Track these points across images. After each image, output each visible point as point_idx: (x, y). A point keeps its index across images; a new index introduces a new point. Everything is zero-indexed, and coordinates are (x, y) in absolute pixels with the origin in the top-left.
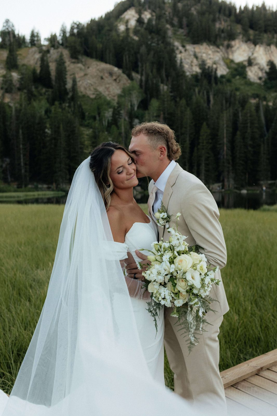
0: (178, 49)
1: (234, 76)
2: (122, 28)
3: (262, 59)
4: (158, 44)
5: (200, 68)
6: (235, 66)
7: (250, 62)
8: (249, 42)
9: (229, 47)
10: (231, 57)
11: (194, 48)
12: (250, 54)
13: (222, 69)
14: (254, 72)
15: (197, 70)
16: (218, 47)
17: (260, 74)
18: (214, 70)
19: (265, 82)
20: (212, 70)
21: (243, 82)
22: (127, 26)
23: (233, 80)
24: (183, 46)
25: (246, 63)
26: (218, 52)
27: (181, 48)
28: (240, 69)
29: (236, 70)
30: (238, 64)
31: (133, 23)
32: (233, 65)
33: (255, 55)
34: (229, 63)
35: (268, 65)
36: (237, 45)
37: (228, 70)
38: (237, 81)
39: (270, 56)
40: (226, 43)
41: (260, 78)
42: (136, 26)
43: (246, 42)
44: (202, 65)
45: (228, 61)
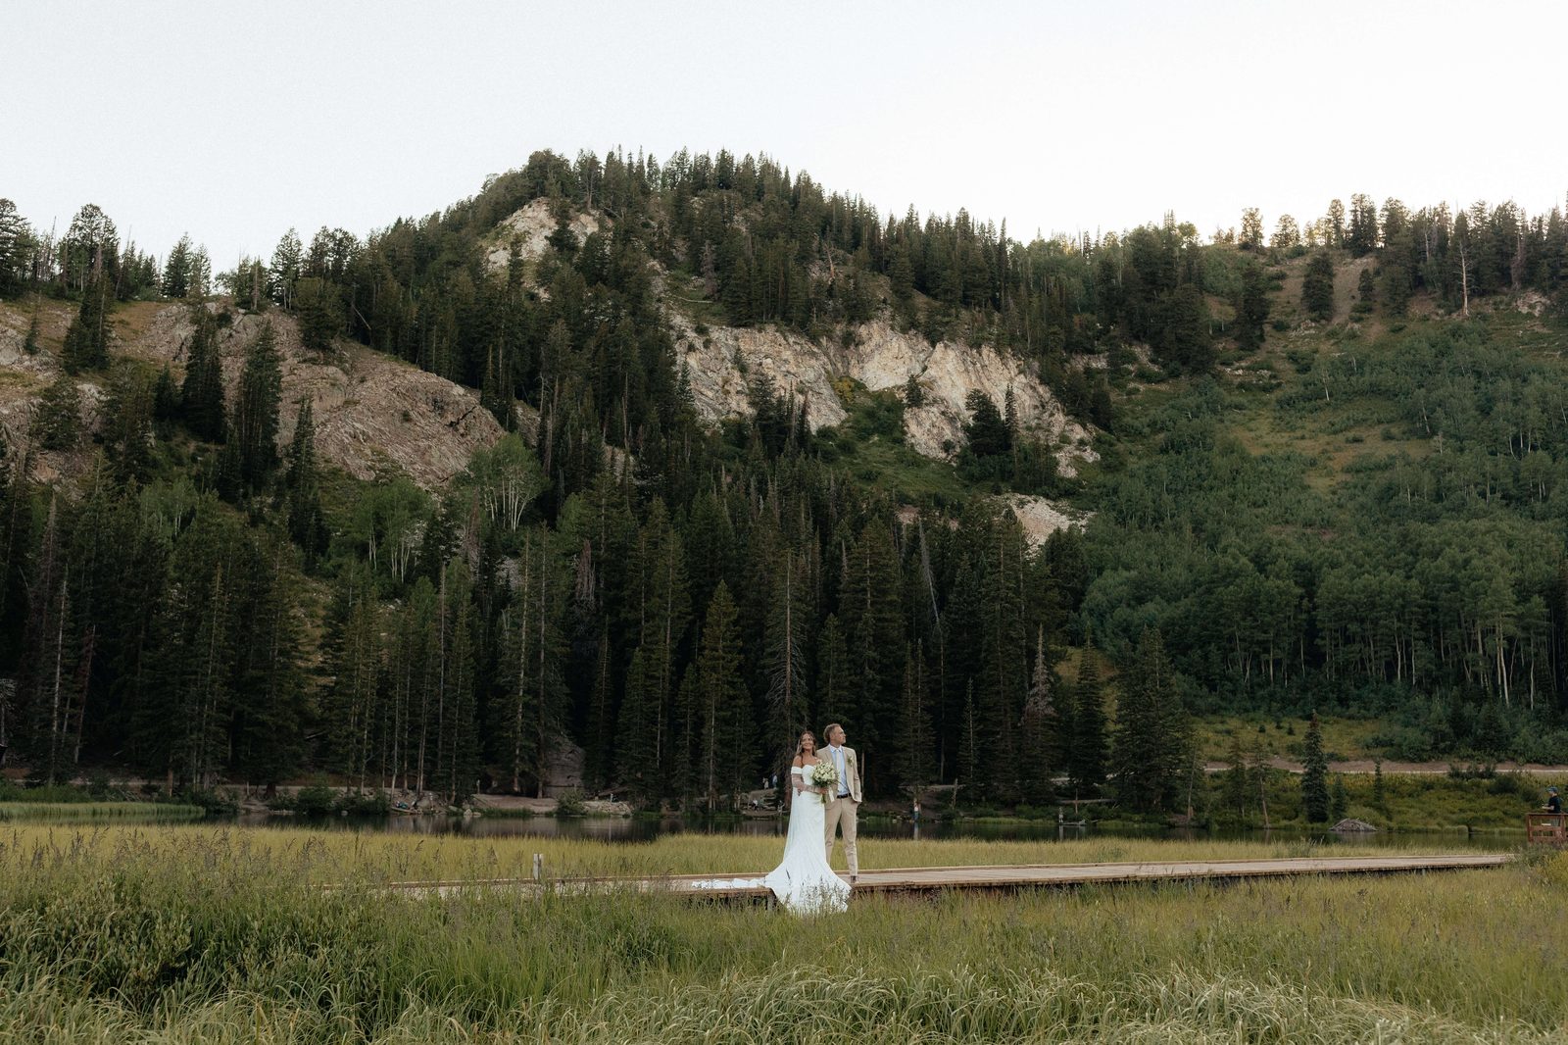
0: (681, 337)
1: (864, 434)
2: (498, 258)
3: (953, 385)
4: (617, 318)
5: (752, 404)
6: (869, 403)
7: (916, 394)
8: (913, 332)
9: (849, 341)
10: (855, 373)
11: (737, 339)
12: (918, 370)
13: (824, 410)
14: (927, 424)
15: (741, 406)
16: (814, 339)
17: (948, 434)
18: (797, 412)
19: (963, 458)
20: (790, 411)
21: (890, 455)
22: (516, 254)
23: (860, 446)
24: (701, 331)
25: (902, 395)
26: (813, 355)
27: (691, 334)
28: (883, 413)
29: (870, 414)
30: (878, 396)
31: (537, 246)
32: (862, 400)
33: (932, 372)
34: (850, 391)
35: (969, 406)
36: (876, 339)
37: (844, 415)
38: (874, 449)
39: (979, 379)
40: (839, 329)
41: (947, 446)
42: (546, 257)
43: (904, 331)
44: (760, 393)
45: (844, 386)
